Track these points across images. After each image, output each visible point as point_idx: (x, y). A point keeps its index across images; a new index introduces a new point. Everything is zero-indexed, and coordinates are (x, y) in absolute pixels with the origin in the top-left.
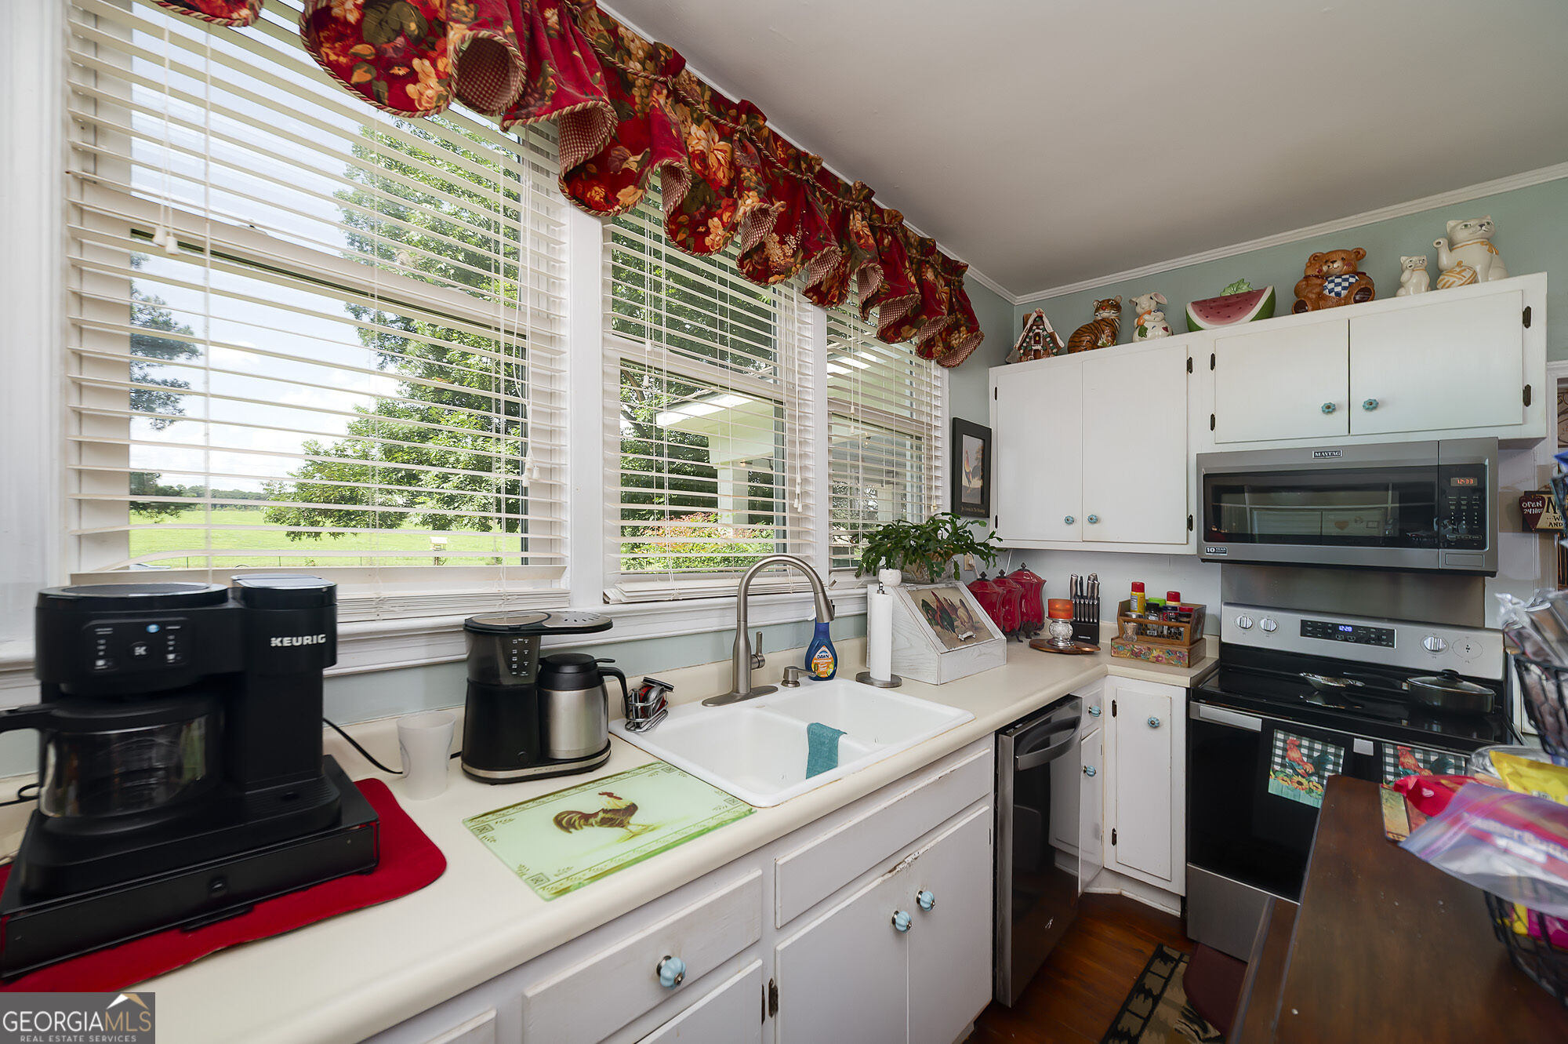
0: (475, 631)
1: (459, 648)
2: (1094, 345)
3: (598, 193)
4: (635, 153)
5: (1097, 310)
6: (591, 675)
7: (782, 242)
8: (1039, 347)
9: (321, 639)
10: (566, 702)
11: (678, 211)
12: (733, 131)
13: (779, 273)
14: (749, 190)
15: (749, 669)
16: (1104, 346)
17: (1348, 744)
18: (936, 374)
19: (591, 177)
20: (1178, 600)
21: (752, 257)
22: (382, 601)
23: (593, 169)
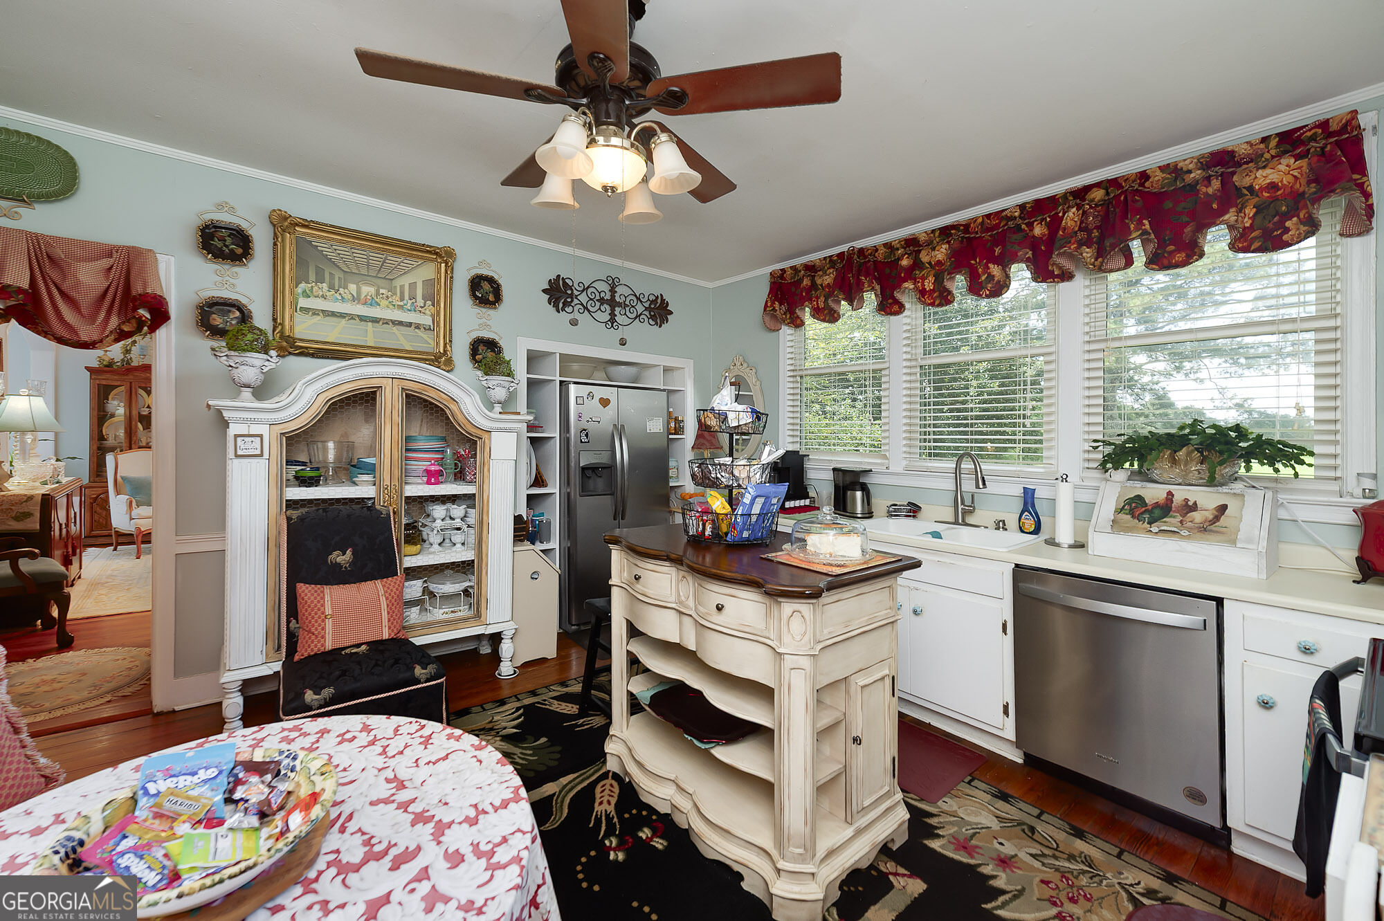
0: (835, 470)
6: (862, 488)
15: (964, 512)
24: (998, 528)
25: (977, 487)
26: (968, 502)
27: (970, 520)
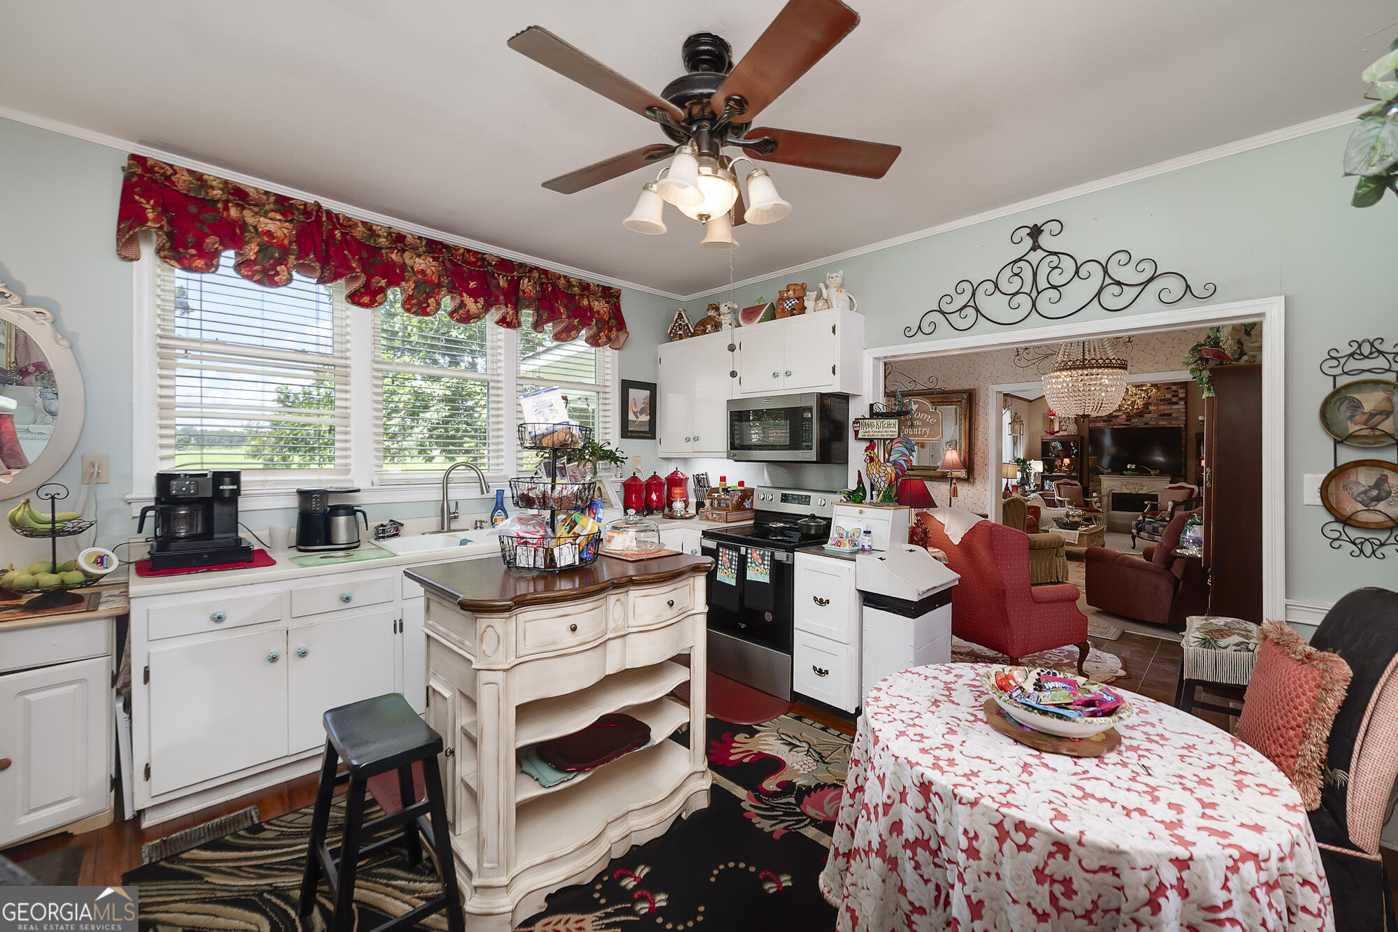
0: (301, 493)
1: (294, 502)
2: (704, 332)
3: (366, 299)
4: (383, 279)
5: (708, 310)
6: (351, 511)
7: (476, 302)
8: (681, 332)
9: (235, 487)
10: (342, 521)
11: (410, 297)
12: (439, 258)
13: (475, 318)
14: (443, 287)
15: (450, 519)
16: (710, 332)
17: (738, 550)
18: (607, 352)
19: (362, 293)
20: (743, 486)
21: (458, 312)
22: (267, 481)
23: (363, 290)
24: (476, 528)
25: (483, 493)
26: (453, 510)
27: (454, 526)
